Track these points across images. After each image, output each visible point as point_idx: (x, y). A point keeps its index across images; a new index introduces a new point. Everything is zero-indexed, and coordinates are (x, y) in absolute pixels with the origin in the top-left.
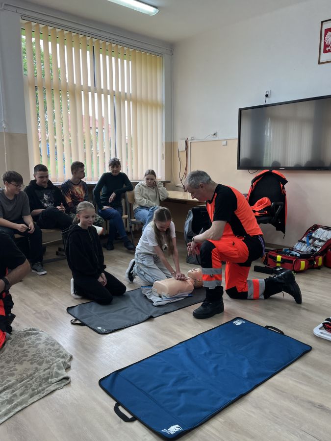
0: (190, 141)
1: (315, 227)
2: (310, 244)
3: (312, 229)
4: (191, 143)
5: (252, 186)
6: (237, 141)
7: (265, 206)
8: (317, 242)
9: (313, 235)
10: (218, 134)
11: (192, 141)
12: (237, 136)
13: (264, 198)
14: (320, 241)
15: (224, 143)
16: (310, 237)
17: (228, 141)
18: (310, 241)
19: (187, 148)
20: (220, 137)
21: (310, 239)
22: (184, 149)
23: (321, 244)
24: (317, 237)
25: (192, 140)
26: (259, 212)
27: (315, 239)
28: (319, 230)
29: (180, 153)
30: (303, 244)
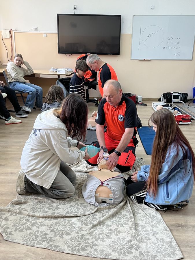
0: (14, 32)
11: (16, 32)
12: (56, 32)
15: (45, 35)
17: (48, 34)
22: (9, 37)
29: (4, 40)
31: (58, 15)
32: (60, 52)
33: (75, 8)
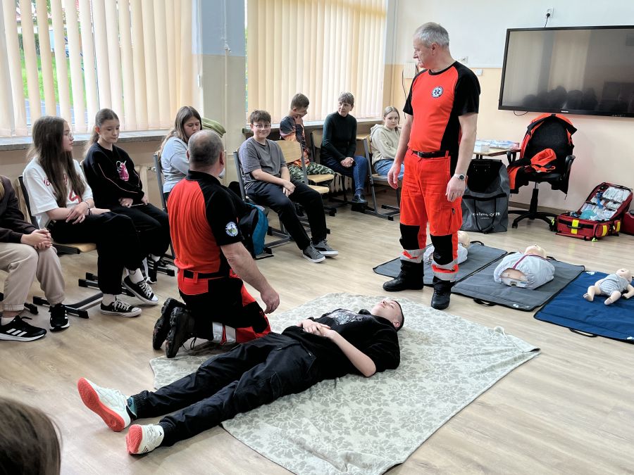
1: (605, 186)
2: (603, 206)
3: (601, 189)
5: (529, 132)
6: (500, 72)
7: (550, 160)
8: (610, 204)
9: (604, 196)
10: (470, 60)
13: (548, 150)
14: (615, 203)
15: (479, 72)
16: (601, 198)
17: (484, 70)
18: (602, 203)
21: (601, 200)
23: (617, 206)
24: (609, 198)
26: (545, 166)
27: (607, 201)
28: (610, 189)
29: (405, 81)
30: (594, 206)
31: (509, 31)
32: (501, 107)
33: (548, 15)
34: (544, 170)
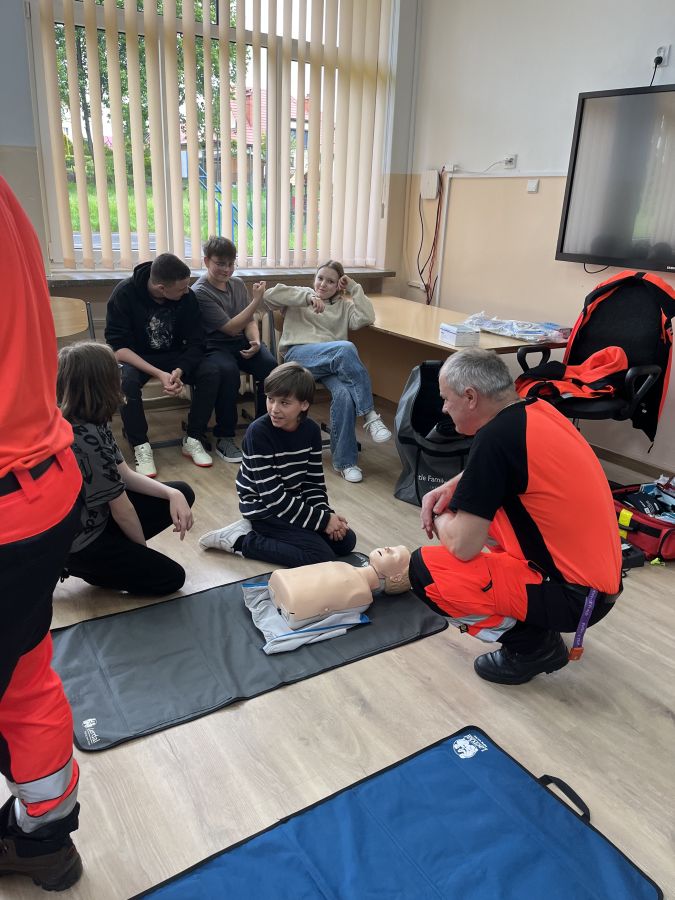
0: (449, 176)
4: (451, 179)
5: (585, 310)
6: (564, 183)
7: (611, 371)
10: (520, 162)
11: (455, 175)
12: (565, 171)
13: (611, 349)
15: (532, 185)
17: (543, 181)
19: (440, 192)
20: (523, 169)
22: (434, 196)
25: (454, 172)
26: (590, 385)
29: (424, 204)
32: (560, 254)
33: (659, 61)
34: (586, 392)
